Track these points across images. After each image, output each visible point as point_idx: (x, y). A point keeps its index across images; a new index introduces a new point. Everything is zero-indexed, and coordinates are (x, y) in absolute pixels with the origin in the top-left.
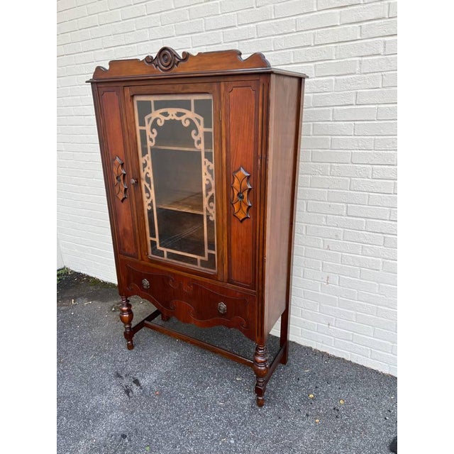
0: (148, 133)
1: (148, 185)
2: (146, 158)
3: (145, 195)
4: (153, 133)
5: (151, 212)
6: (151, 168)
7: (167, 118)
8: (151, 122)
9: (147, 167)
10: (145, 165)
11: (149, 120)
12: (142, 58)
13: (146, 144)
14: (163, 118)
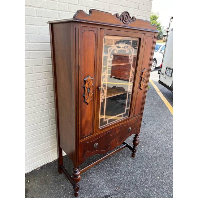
0: (109, 57)
1: (104, 88)
2: (105, 72)
3: (101, 94)
4: (111, 58)
5: (103, 103)
6: (107, 78)
7: (120, 49)
8: (111, 51)
9: (105, 78)
10: (104, 77)
11: (110, 50)
12: (113, 13)
13: (107, 64)
14: (118, 49)
